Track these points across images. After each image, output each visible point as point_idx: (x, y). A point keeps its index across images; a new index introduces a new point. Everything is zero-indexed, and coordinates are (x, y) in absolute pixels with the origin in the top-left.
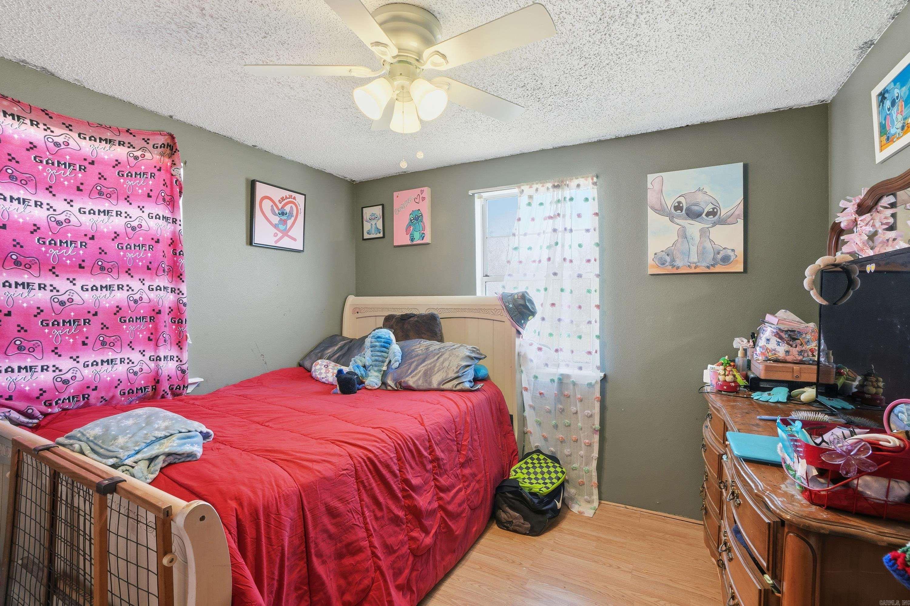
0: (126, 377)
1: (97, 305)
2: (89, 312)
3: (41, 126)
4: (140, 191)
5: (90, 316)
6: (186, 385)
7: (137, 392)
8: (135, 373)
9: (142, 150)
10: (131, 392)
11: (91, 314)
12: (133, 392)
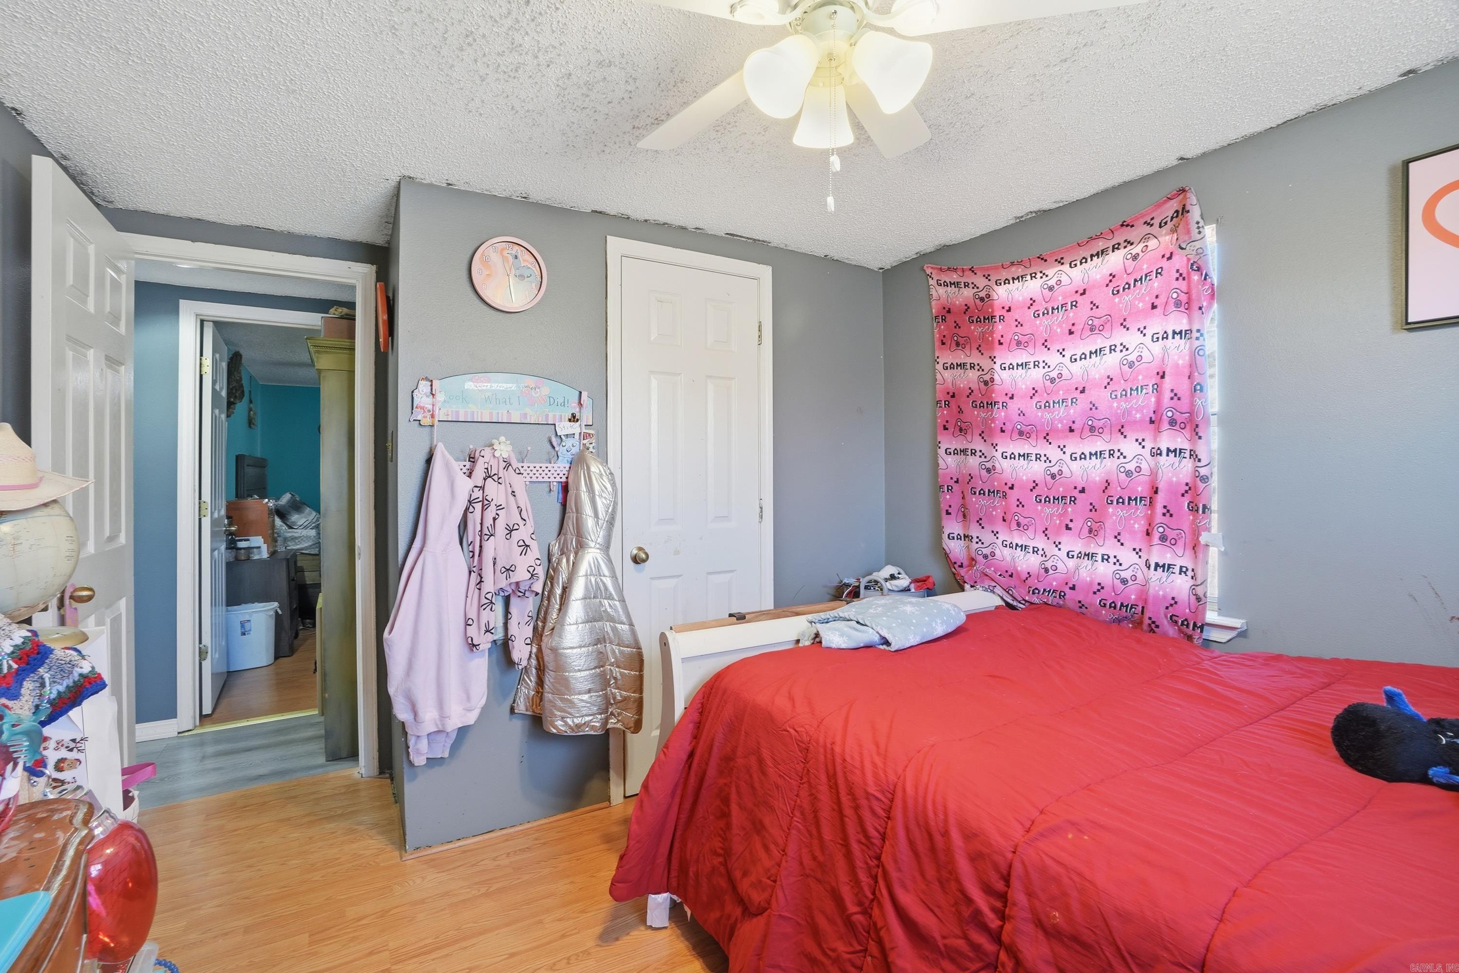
0: (1111, 583)
1: (1085, 479)
2: (1075, 488)
3: (1039, 275)
4: (1141, 305)
5: (1075, 493)
6: (1199, 624)
7: (1120, 609)
8: (1124, 581)
9: (1143, 240)
10: (1113, 606)
11: (1077, 491)
12: (1115, 608)
